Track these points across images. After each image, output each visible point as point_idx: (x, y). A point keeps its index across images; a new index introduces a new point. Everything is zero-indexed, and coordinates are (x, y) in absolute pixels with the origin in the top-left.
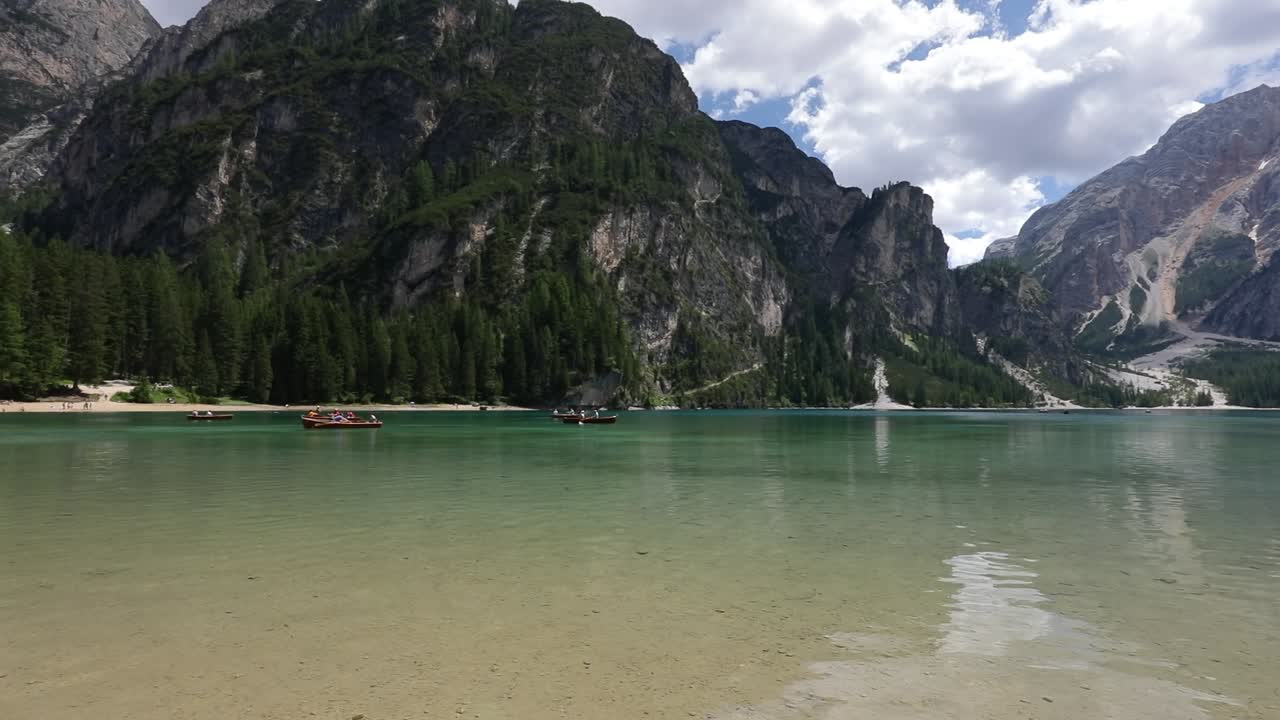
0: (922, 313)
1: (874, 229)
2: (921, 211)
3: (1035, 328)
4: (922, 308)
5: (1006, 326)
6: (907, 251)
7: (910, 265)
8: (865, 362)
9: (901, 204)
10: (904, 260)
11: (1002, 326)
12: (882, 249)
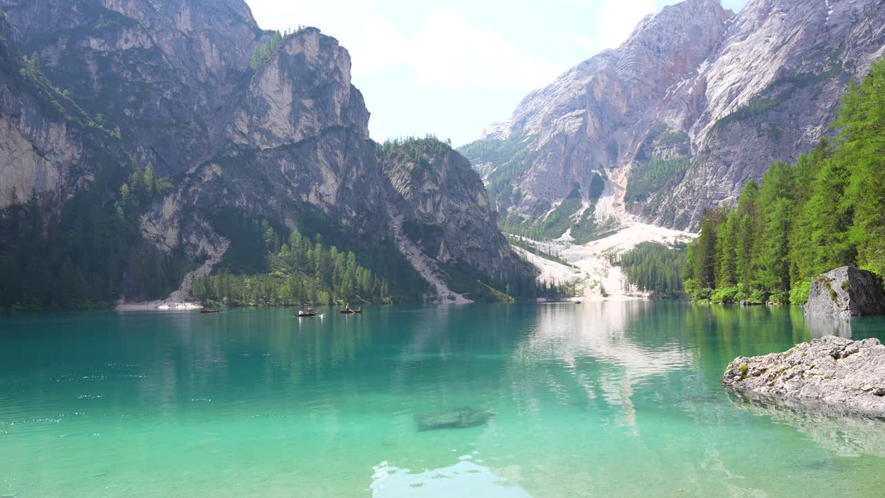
0: (322, 189)
1: (263, 81)
2: (332, 66)
3: (458, 211)
4: (321, 182)
5: (425, 208)
6: (309, 112)
7: (312, 129)
8: (195, 247)
9: (307, 54)
10: (304, 122)
11: (420, 208)
12: (272, 105)
